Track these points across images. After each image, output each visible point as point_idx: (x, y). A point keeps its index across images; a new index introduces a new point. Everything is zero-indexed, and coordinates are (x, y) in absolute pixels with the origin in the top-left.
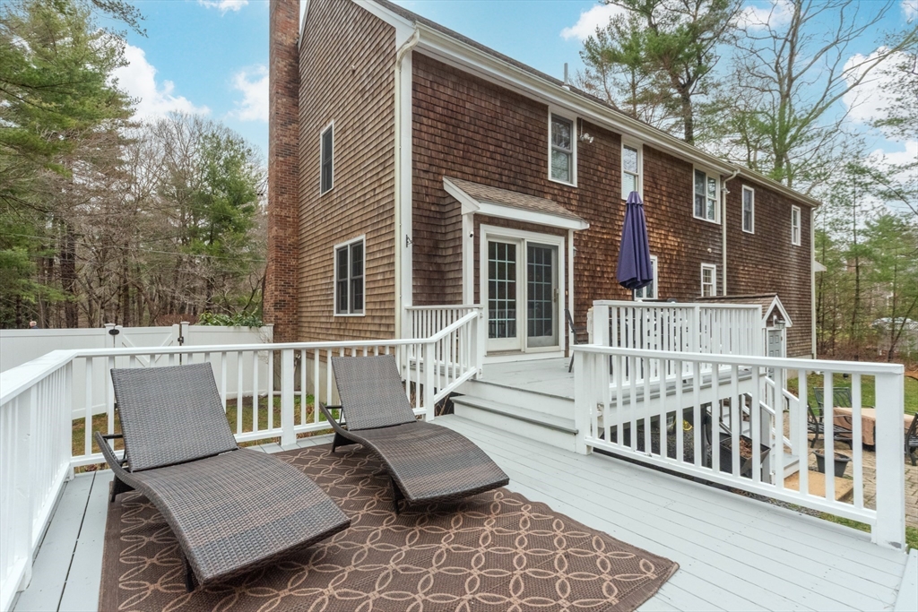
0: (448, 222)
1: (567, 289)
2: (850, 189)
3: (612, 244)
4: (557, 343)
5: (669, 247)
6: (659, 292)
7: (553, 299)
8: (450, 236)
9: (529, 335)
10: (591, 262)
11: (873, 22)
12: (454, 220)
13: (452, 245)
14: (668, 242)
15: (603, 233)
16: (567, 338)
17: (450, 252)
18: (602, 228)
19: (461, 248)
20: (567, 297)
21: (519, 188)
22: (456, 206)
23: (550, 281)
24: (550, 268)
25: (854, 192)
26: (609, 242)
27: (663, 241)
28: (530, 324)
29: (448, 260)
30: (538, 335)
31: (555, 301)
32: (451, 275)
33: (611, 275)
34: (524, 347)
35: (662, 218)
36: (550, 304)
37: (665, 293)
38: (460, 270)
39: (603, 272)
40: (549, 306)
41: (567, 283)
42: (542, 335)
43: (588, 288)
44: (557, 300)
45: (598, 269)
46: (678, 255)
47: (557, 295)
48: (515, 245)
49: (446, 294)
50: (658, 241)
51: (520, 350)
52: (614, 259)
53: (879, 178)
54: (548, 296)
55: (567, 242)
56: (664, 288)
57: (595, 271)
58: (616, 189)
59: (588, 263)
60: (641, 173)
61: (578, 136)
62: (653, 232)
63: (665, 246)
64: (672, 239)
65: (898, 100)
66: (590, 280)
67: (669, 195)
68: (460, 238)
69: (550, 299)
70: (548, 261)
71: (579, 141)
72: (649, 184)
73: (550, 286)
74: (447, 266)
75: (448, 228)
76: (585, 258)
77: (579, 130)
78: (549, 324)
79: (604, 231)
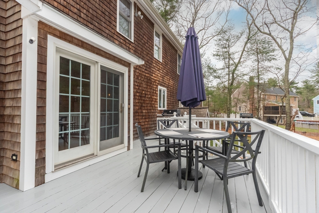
0: (9, 28)
1: (129, 104)
2: (207, 74)
3: (150, 80)
4: (122, 142)
5: (170, 85)
6: (167, 105)
7: (120, 111)
8: (10, 44)
9: (101, 140)
10: (140, 88)
11: (212, 25)
12: (14, 26)
13: (12, 52)
14: (170, 83)
15: (146, 73)
16: (129, 137)
17: (10, 60)
18: (146, 70)
19: (21, 56)
20: (129, 109)
21: (95, 28)
22: (17, 9)
23: (118, 98)
24: (118, 89)
25: (208, 75)
26: (149, 79)
27: (168, 82)
28: (102, 131)
29: (9, 70)
30: (108, 139)
31: (121, 112)
32: (10, 87)
33: (149, 96)
34: (97, 151)
35: (168, 71)
36: (118, 114)
37: (169, 105)
38: (19, 81)
39: (146, 94)
40: (117, 116)
41: (129, 100)
42: (111, 138)
43: (138, 102)
44: (122, 111)
45: (144, 92)
46: (173, 89)
47: (123, 108)
48: (90, 67)
49: (4, 107)
50: (167, 81)
51: (93, 154)
52: (150, 87)
53: (215, 71)
54: (117, 109)
55: (129, 71)
56: (169, 103)
57: (142, 93)
58: (151, 51)
59: (139, 89)
60: (161, 47)
61: (135, 13)
62: (165, 77)
63: (169, 84)
64: (171, 81)
65: (218, 49)
66: (140, 98)
67: (171, 61)
68: (20, 45)
69: (118, 110)
70: (117, 83)
71: (135, 16)
72: (164, 53)
73: (118, 101)
74: (7, 76)
75: (8, 34)
76: (137, 85)
77: (135, 10)
78: (117, 130)
79: (146, 72)
